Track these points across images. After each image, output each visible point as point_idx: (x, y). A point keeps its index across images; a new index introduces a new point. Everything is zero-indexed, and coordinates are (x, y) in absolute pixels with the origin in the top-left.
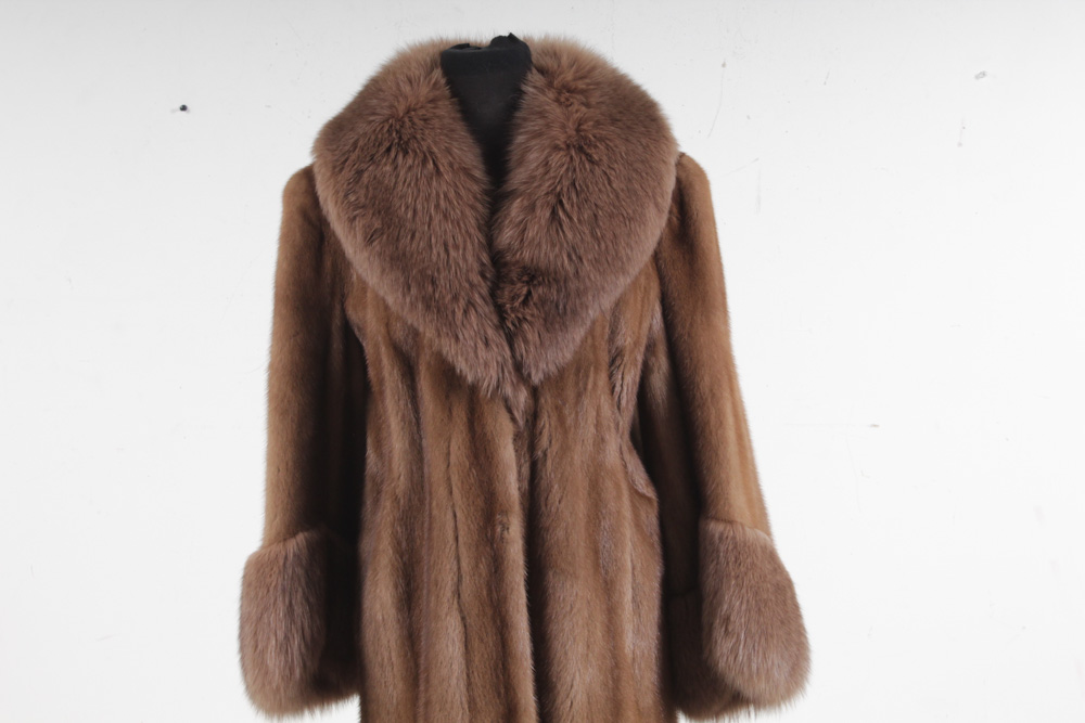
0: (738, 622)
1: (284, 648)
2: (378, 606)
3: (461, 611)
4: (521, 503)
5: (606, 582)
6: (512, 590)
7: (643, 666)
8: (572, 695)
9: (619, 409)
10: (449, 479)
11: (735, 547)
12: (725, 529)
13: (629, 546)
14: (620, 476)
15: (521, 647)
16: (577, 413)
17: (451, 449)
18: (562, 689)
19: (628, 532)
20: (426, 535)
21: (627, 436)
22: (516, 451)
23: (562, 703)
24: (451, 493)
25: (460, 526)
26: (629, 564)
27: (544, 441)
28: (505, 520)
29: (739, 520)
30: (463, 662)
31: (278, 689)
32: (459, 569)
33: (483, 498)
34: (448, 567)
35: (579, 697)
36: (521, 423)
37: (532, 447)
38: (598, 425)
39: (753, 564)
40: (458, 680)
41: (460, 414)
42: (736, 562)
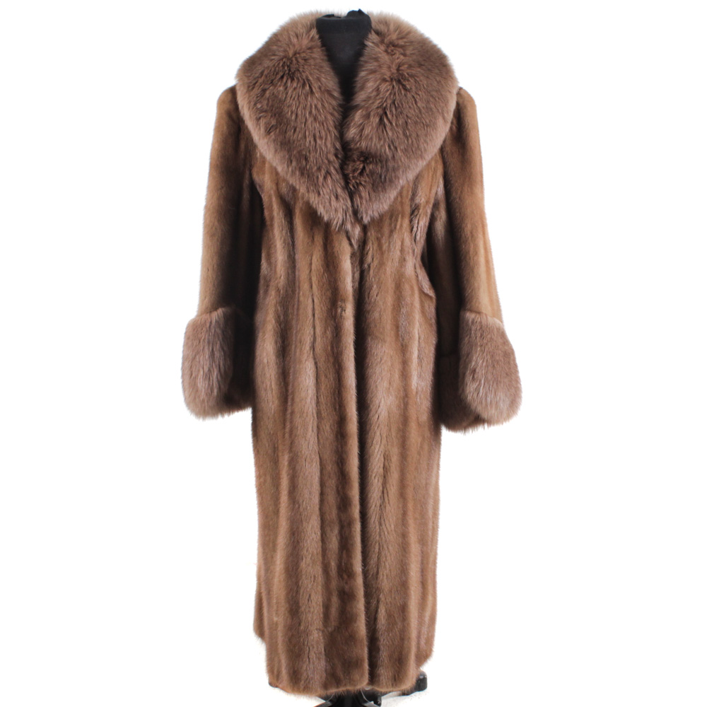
0: (480, 372)
1: (208, 376)
2: (265, 354)
3: (315, 359)
4: (354, 296)
5: (402, 345)
6: (346, 347)
7: (422, 396)
8: (379, 412)
9: (415, 241)
10: (310, 279)
11: (481, 328)
12: (476, 316)
13: (417, 325)
14: (414, 282)
15: (350, 382)
16: (390, 243)
17: (313, 261)
18: (373, 408)
19: (417, 316)
20: (295, 313)
21: (419, 259)
22: (352, 264)
23: (373, 416)
24: (311, 287)
25: (316, 307)
26: (417, 336)
27: (369, 259)
28: (343, 305)
29: (484, 311)
30: (315, 389)
31: (203, 401)
32: (314, 333)
33: (330, 291)
34: (308, 332)
35: (383, 413)
36: (356, 247)
37: (362, 262)
38: (402, 251)
39: (491, 338)
40: (311, 399)
41: (319, 239)
42: (481, 336)
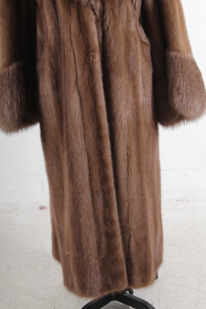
0: (182, 89)
1: (10, 107)
2: (45, 90)
3: (78, 91)
4: (99, 48)
5: (133, 77)
6: (97, 81)
7: (147, 108)
8: (121, 120)
9: (135, 8)
10: (71, 39)
11: (181, 61)
12: (177, 54)
13: (140, 63)
14: (136, 35)
15: (101, 103)
16: (120, 11)
17: (71, 27)
18: (118, 118)
19: (140, 57)
20: (63, 62)
21: (138, 20)
22: (97, 27)
23: (118, 123)
24: (72, 45)
25: (76, 57)
26: (141, 69)
27: (107, 22)
28: (94, 54)
29: (182, 50)
30: (80, 110)
31: (9, 123)
32: (77, 74)
33: (85, 46)
34: (72, 74)
35: (124, 121)
36: (98, 15)
37: (103, 25)
38: (128, 15)
39: (188, 67)
40: (78, 117)
41: (74, 13)
42: (181, 66)
